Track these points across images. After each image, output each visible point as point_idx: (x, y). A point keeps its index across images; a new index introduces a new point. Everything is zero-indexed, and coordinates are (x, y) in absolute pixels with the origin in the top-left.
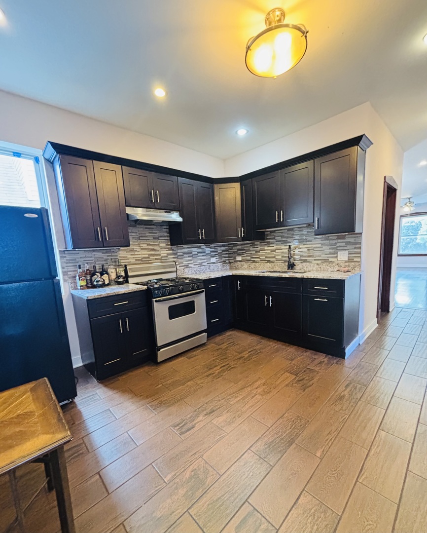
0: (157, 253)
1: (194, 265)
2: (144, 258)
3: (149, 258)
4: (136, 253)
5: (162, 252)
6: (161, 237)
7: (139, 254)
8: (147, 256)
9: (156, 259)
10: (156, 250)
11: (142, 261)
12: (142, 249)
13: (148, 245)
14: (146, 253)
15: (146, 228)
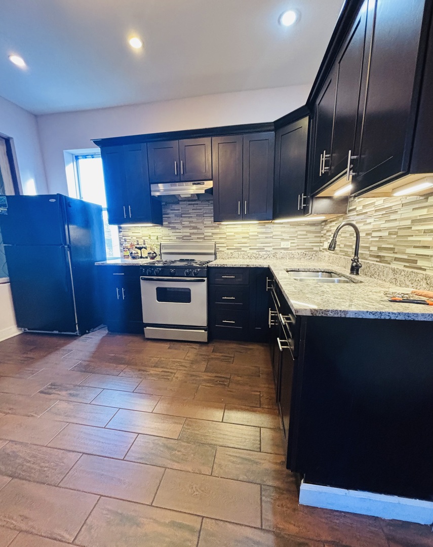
0: (200, 231)
1: (250, 249)
2: (185, 236)
3: (190, 236)
4: (177, 231)
5: (205, 231)
6: (206, 213)
7: (180, 232)
8: (188, 234)
9: (198, 238)
10: (199, 229)
11: (183, 239)
12: (183, 227)
13: (190, 222)
14: (187, 232)
15: (189, 204)
